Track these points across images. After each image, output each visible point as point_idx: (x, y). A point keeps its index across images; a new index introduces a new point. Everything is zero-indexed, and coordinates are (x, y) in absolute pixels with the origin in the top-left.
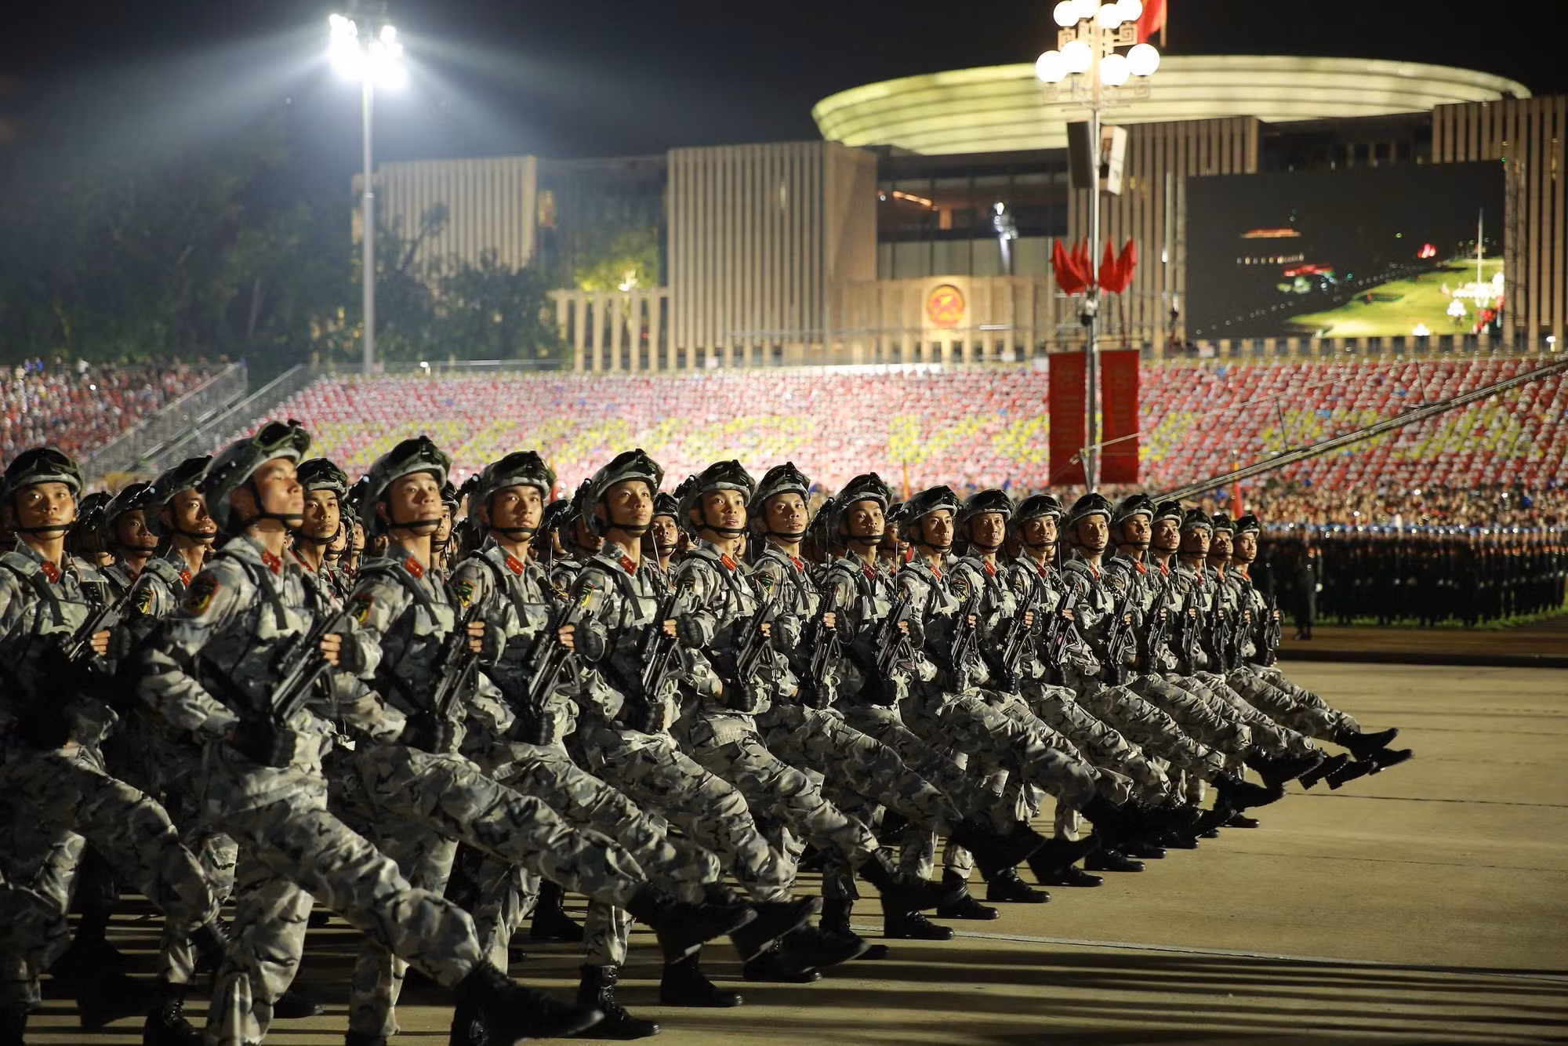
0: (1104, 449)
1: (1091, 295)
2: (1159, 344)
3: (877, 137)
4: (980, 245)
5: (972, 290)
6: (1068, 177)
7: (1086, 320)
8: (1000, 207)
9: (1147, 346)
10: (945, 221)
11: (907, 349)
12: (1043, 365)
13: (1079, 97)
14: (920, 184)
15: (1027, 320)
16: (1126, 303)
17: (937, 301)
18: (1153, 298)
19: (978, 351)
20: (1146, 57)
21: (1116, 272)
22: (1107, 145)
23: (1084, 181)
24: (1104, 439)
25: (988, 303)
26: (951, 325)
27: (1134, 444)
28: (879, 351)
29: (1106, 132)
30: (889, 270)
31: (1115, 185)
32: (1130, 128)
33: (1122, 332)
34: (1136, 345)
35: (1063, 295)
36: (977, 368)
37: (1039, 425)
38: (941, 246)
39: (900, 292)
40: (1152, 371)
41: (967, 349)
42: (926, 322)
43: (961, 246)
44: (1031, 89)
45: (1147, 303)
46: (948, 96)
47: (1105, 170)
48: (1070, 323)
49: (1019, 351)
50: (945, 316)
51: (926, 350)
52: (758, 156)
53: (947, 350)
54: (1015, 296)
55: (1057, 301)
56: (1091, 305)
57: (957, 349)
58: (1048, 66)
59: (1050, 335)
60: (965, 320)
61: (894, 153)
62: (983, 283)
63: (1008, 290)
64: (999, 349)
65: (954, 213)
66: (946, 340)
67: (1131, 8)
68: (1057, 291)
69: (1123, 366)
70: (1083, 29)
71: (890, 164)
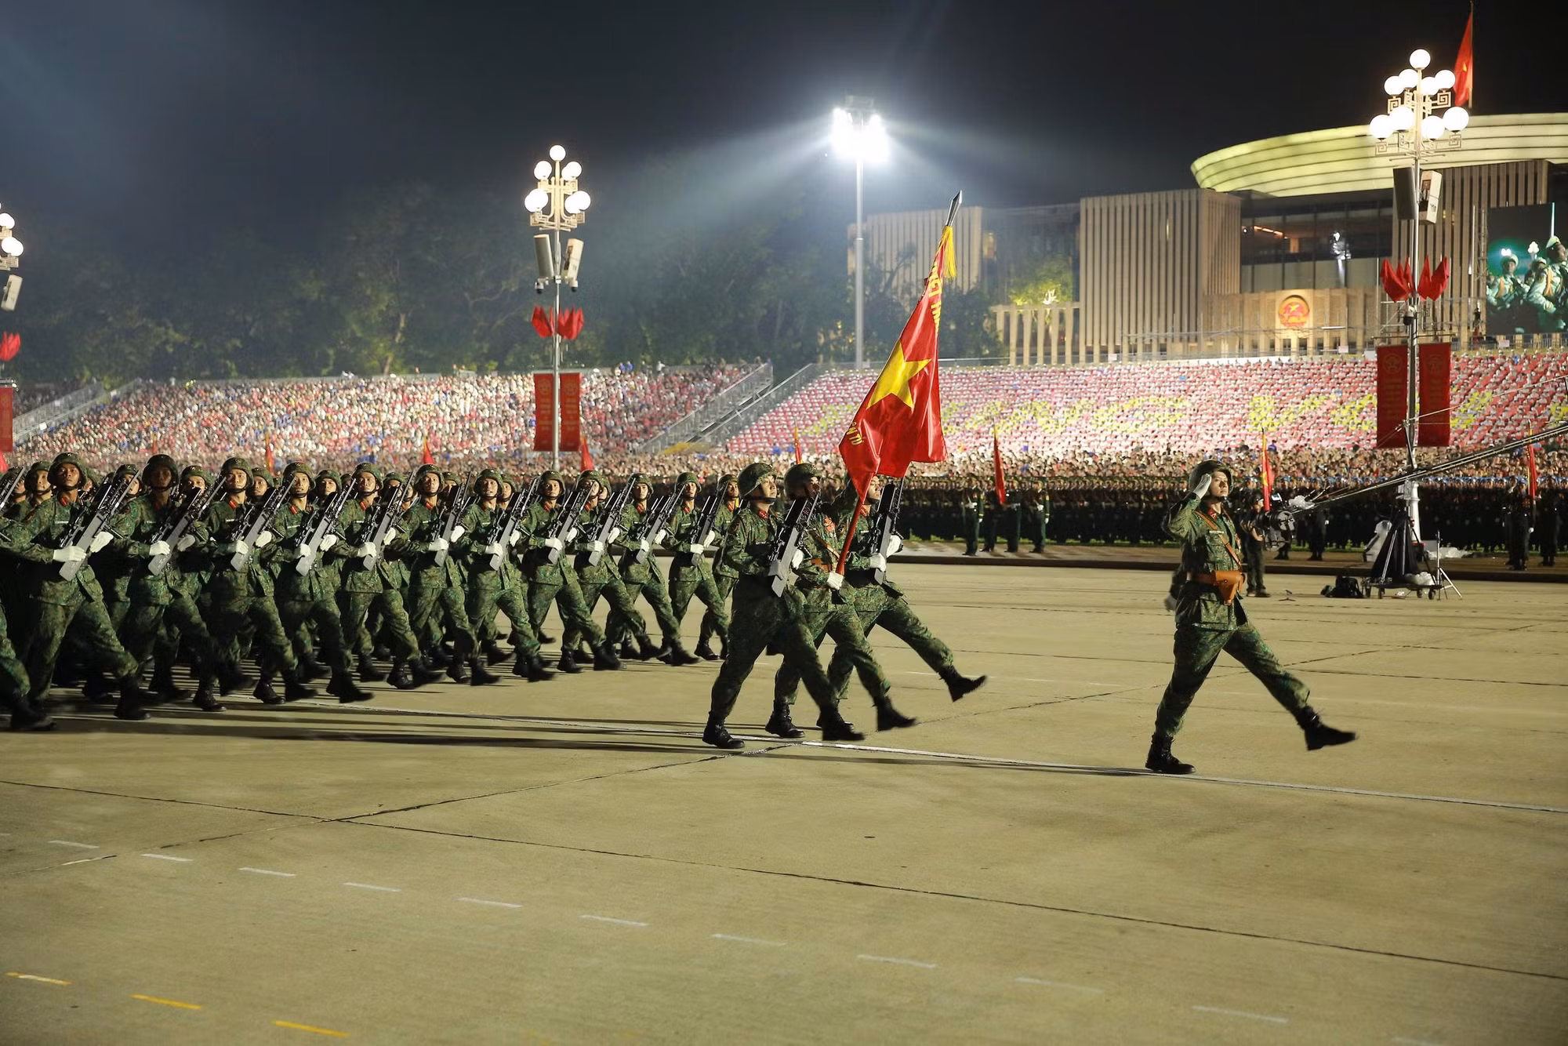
0: (1421, 420)
1: (1413, 302)
2: (1465, 338)
3: (1240, 184)
4: (1322, 265)
5: (1315, 299)
6: (1394, 211)
7: (1408, 321)
8: (1337, 236)
9: (1456, 340)
10: (1294, 247)
11: (1263, 345)
12: (1372, 356)
13: (1404, 149)
14: (1275, 219)
15: (1358, 321)
16: (1438, 307)
17: (1287, 308)
18: (1460, 303)
19: (1320, 346)
20: (1458, 117)
21: (1433, 285)
22: (1426, 186)
23: (1406, 213)
24: (1422, 412)
25: (1327, 307)
26: (1298, 327)
27: (1446, 416)
28: (1241, 347)
29: (1425, 176)
30: (1250, 285)
31: (1432, 216)
32: (1443, 171)
33: (1435, 329)
34: (1446, 339)
35: (1388, 302)
36: (1317, 359)
37: (1371, 399)
38: (1290, 266)
39: (1258, 302)
40: (1462, 357)
41: (1310, 344)
42: (1278, 325)
43: (1306, 266)
44: (1364, 144)
45: (1455, 306)
46: (1297, 152)
47: (1424, 205)
48: (1393, 323)
49: (1352, 345)
50: (1293, 320)
51: (1278, 346)
52: (1149, 203)
53: (1294, 345)
54: (1349, 301)
55: (1383, 306)
56: (1412, 310)
57: (1303, 345)
58: (1380, 126)
59: (1377, 333)
60: (1309, 323)
61: (1254, 197)
62: (1323, 294)
63: (1344, 299)
64: (1336, 344)
65: (1301, 241)
66: (1294, 337)
67: (1446, 79)
68: (1383, 299)
69: (1437, 356)
70: (1408, 97)
71: (1251, 205)
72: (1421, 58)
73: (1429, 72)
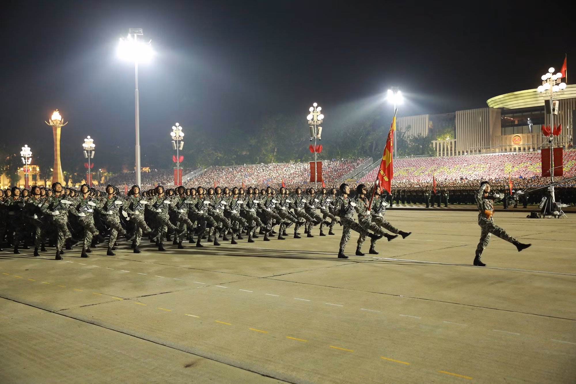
0: (554, 169)
1: (551, 136)
2: (567, 146)
3: (501, 106)
4: (524, 127)
5: (523, 137)
6: (545, 112)
7: (550, 142)
8: (529, 119)
9: (564, 147)
10: (516, 122)
11: (508, 149)
12: (540, 151)
13: (548, 95)
14: (510, 115)
15: (536, 142)
16: (559, 138)
17: (515, 139)
18: (565, 136)
19: (524, 149)
20: (563, 85)
21: (557, 131)
22: (554, 104)
23: (549, 112)
24: (555, 167)
25: (526, 138)
26: (518, 144)
27: (562, 168)
28: (502, 150)
29: (554, 102)
30: (504, 133)
31: (556, 113)
32: (559, 100)
33: (558, 144)
34: (561, 147)
35: (544, 137)
36: (524, 153)
37: (539, 164)
38: (515, 128)
39: (506, 138)
40: (566, 151)
41: (522, 149)
42: (512, 144)
43: (520, 127)
44: (535, 94)
45: (564, 137)
46: (517, 97)
47: (554, 110)
48: (545, 142)
49: (534, 149)
50: (517, 142)
51: (513, 149)
53: (517, 149)
54: (533, 137)
55: (542, 138)
56: (551, 139)
57: (520, 149)
58: (540, 89)
59: (541, 145)
60: (521, 143)
61: (505, 109)
62: (525, 135)
63: (531, 136)
64: (529, 149)
65: (518, 121)
66: (517, 147)
67: (559, 75)
68: (542, 136)
69: (559, 151)
70: (548, 80)
71: (504, 111)
72: (552, 70)
73: (554, 73)
